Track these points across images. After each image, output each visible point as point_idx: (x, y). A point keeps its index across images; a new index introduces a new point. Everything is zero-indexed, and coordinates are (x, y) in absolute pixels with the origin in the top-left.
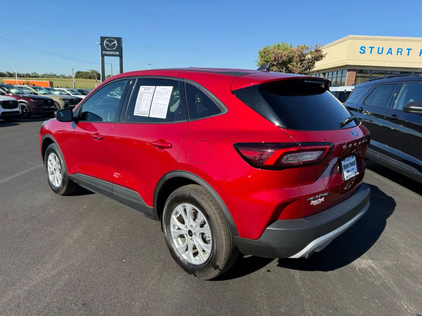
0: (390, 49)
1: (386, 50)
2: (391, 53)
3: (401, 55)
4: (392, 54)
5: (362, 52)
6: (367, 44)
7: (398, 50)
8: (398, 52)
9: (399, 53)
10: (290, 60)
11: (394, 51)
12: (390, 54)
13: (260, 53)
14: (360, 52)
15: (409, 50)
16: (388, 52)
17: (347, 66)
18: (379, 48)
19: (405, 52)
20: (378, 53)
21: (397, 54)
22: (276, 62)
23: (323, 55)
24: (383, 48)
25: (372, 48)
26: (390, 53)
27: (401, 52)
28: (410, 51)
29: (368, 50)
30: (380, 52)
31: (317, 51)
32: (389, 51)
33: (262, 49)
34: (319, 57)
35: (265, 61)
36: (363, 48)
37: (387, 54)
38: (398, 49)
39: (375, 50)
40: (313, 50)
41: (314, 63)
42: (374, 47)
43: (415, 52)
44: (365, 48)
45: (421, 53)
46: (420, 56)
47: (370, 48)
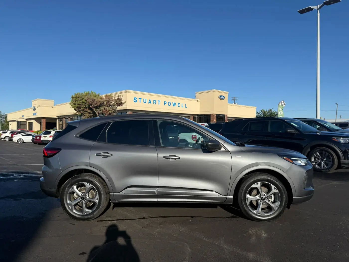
0: (150, 100)
1: (148, 101)
2: (150, 102)
3: (156, 104)
4: (151, 103)
5: (135, 101)
6: (137, 96)
8: (154, 102)
9: (155, 103)
10: (101, 105)
11: (152, 102)
12: (150, 103)
13: (72, 97)
14: (134, 101)
15: (159, 101)
16: (149, 102)
18: (144, 99)
19: (157, 102)
21: (154, 104)
22: (91, 106)
23: (123, 103)
24: (146, 99)
25: (140, 99)
27: (155, 102)
29: (138, 100)
30: (145, 102)
31: (119, 99)
33: (74, 95)
34: (121, 104)
36: (135, 99)
38: (154, 100)
39: (142, 100)
40: (116, 99)
41: (117, 107)
42: (141, 99)
43: (162, 103)
44: (136, 99)
45: (165, 104)
46: (164, 105)
47: (139, 99)
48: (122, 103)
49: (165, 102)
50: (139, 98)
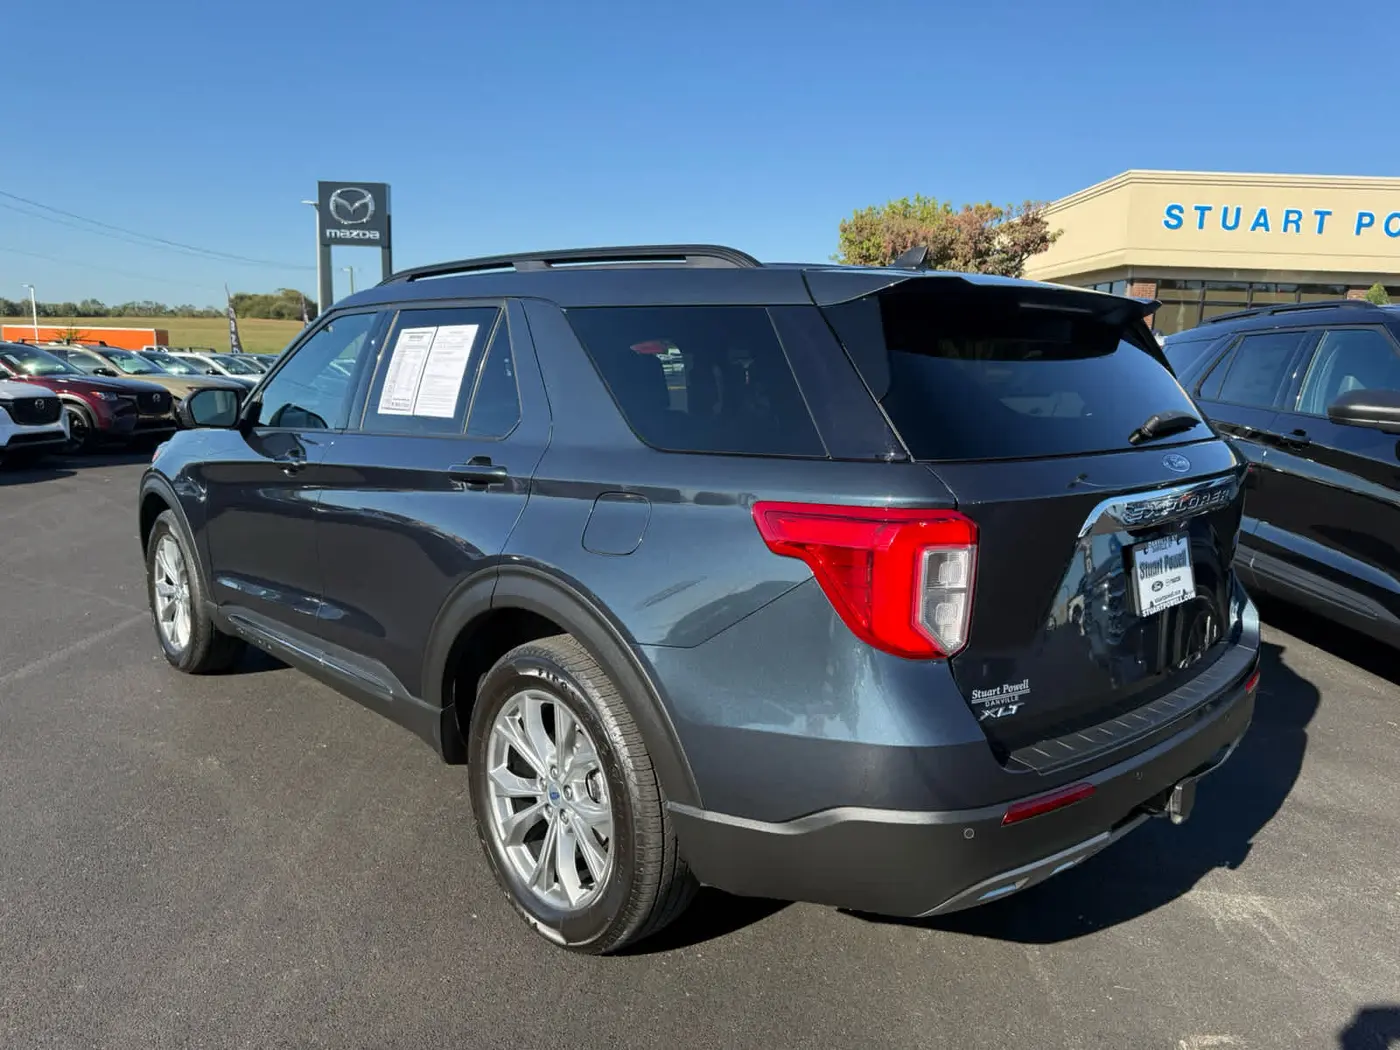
0: (1263, 213)
1: (1248, 219)
2: (1265, 225)
3: (1298, 230)
4: (1267, 230)
5: (1174, 222)
6: (1188, 198)
7: (1287, 217)
8: (1287, 221)
9: (1292, 227)
10: (944, 253)
11: (1276, 219)
12: (1263, 228)
13: (844, 230)
14: (1167, 223)
15: (1322, 214)
16: (1257, 224)
17: (1124, 268)
18: (1226, 210)
19: (1310, 222)
20: (1224, 225)
21: (1285, 230)
23: (1048, 236)
24: (1238, 210)
25: (1203, 210)
26: (1261, 225)
27: (1296, 222)
28: (1327, 217)
29: (1190, 217)
30: (1231, 222)
31: (1031, 222)
32: (1258, 219)
33: (851, 219)
34: (1039, 242)
35: (860, 257)
36: (1175, 212)
37: (1253, 229)
38: (1288, 212)
39: (1214, 218)
40: (1016, 220)
41: (1021, 260)
42: (1210, 209)
43: (1342, 223)
44: (1181, 211)
45: (1360, 225)
46: (1358, 233)
47: (1199, 212)
48: (1044, 239)
49: (1362, 215)
50: (1197, 208)
